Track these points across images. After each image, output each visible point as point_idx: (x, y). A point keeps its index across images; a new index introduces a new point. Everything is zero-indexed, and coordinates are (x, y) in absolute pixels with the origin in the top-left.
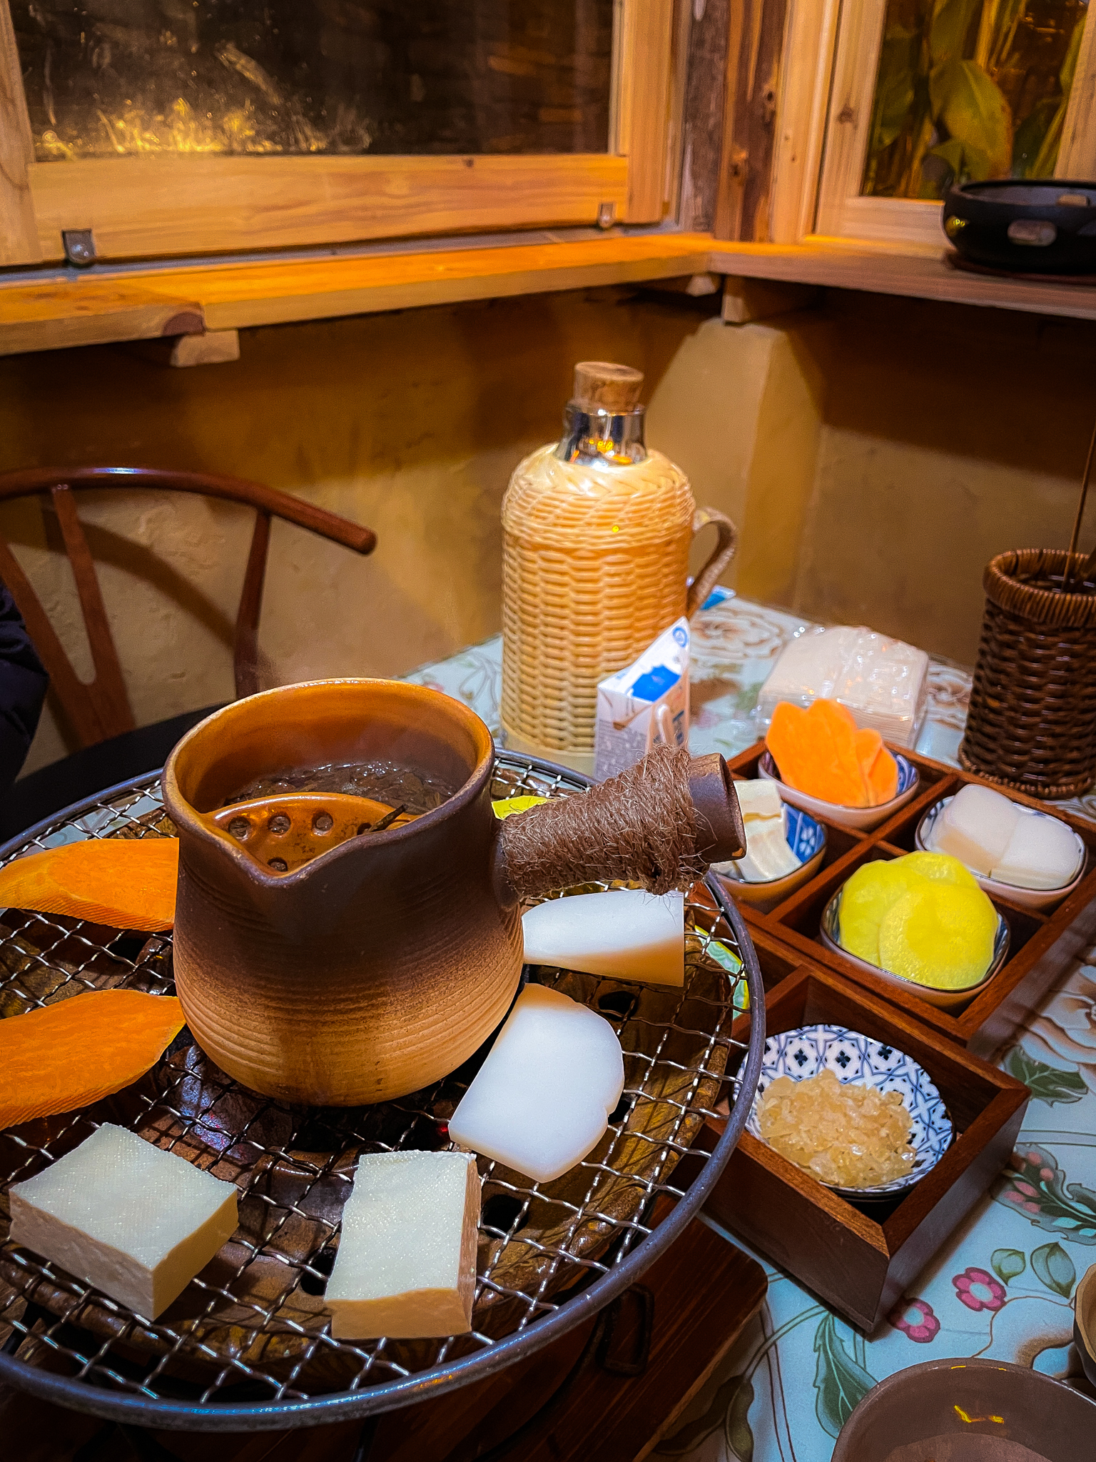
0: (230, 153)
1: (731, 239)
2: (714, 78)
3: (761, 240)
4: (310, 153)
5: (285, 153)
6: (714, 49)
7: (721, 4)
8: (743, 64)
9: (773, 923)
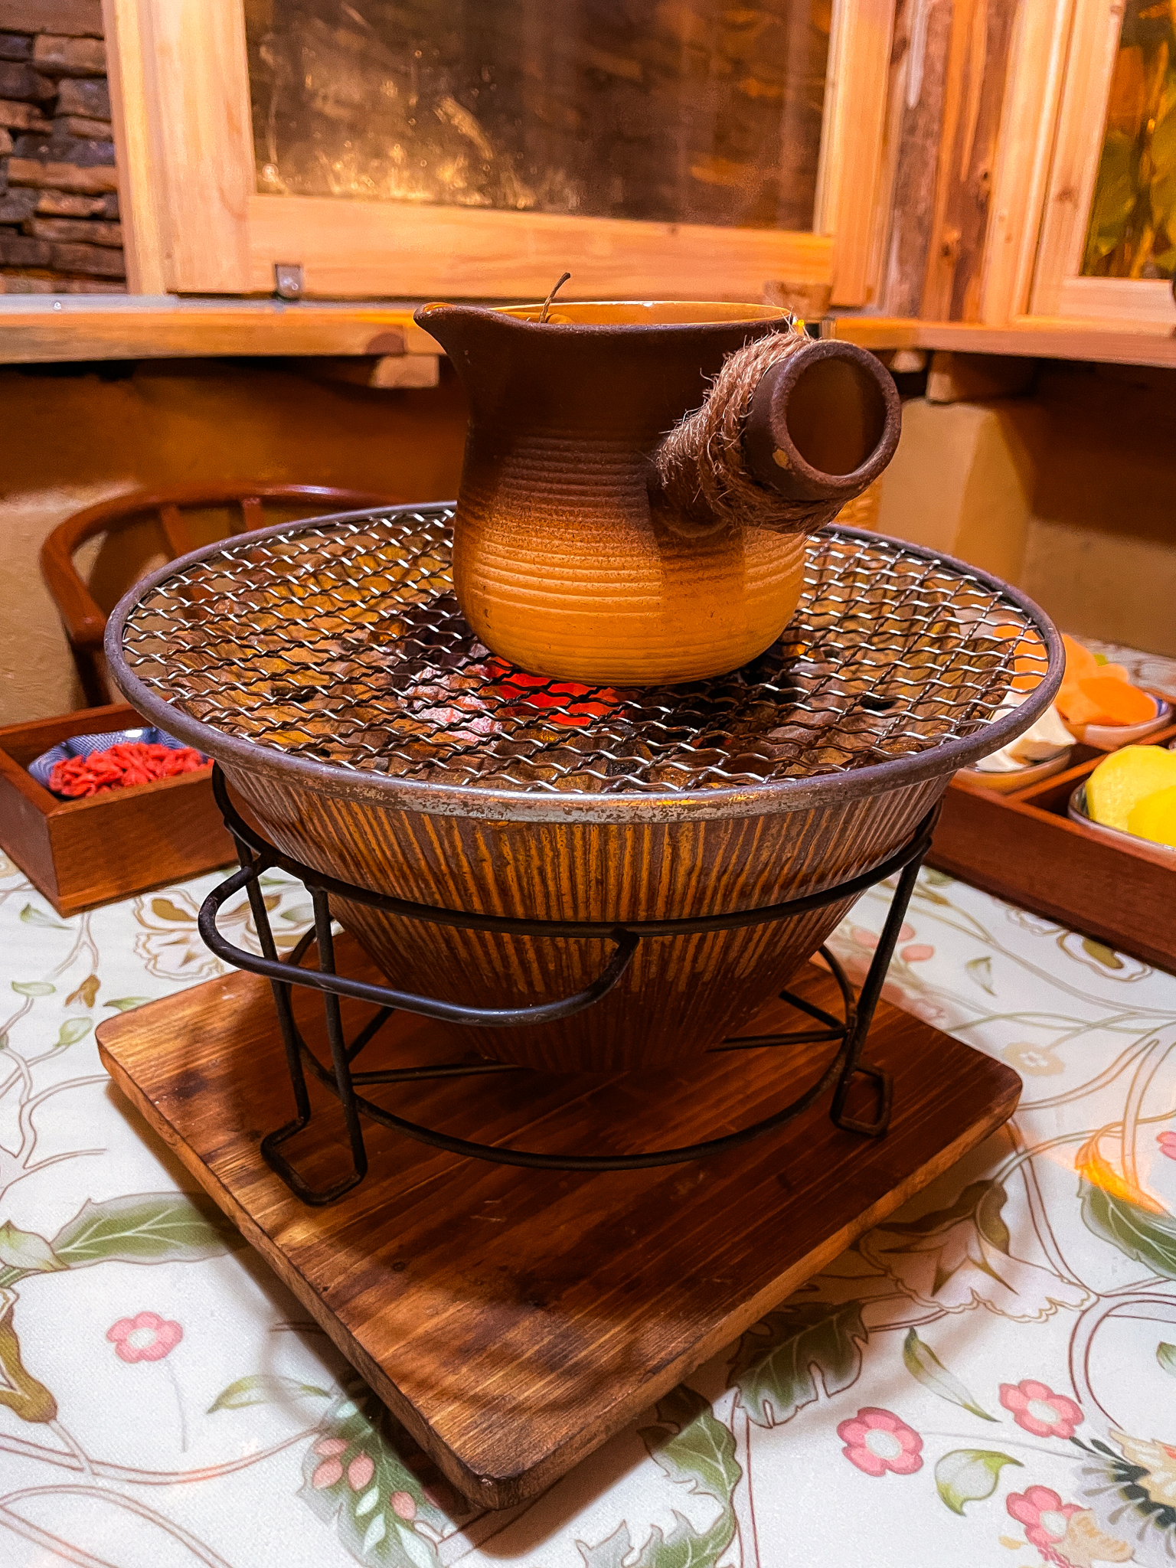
0: (439, 202)
1: (938, 319)
2: (925, 164)
3: (972, 321)
4: (515, 209)
5: (494, 207)
6: (928, 134)
7: (937, 90)
8: (958, 144)
9: (1013, 803)
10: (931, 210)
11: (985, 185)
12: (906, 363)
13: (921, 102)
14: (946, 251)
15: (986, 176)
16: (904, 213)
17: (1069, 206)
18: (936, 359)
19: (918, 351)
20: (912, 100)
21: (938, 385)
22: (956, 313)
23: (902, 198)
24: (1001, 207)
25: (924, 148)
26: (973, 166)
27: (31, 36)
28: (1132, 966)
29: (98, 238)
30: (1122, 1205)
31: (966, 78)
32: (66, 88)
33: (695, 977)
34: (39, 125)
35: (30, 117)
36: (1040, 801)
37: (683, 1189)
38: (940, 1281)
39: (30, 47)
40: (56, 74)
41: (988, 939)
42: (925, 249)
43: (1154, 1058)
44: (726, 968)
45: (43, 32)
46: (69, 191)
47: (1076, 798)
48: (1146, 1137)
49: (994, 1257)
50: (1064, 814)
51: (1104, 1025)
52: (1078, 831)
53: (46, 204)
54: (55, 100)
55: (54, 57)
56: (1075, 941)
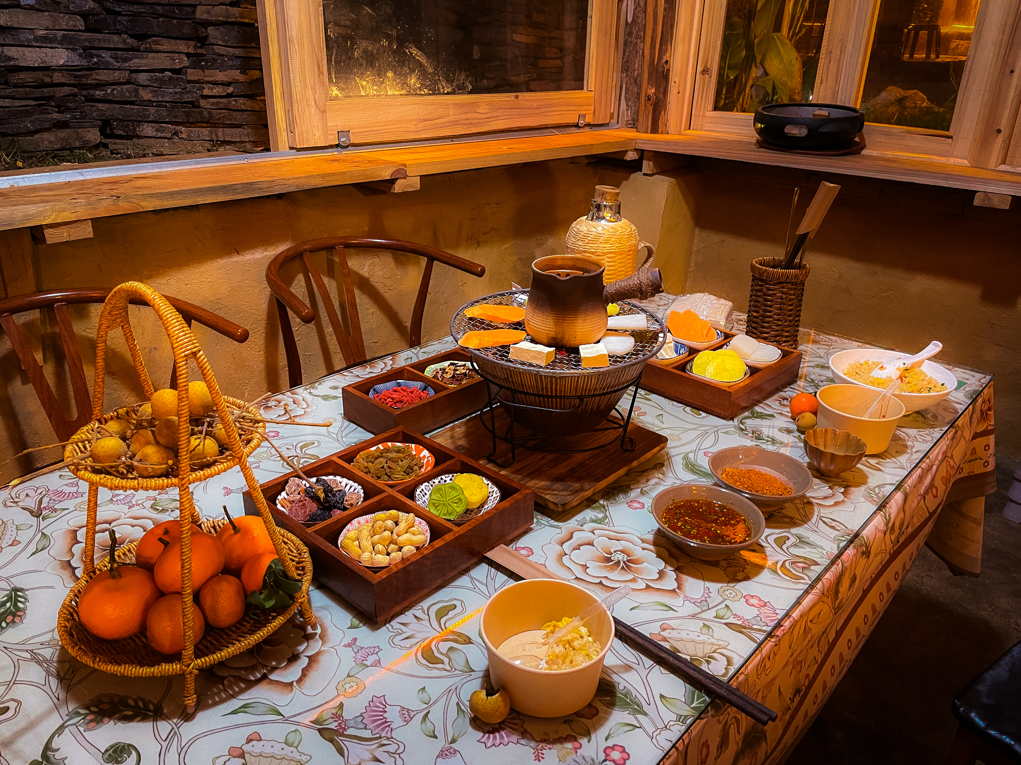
0: (409, 95)
1: (646, 132)
2: (637, 52)
3: (662, 133)
4: (444, 94)
6: (638, 37)
7: (641, 15)
8: (653, 46)
9: (669, 369)
10: (640, 75)
11: (666, 67)
12: (631, 156)
13: (633, 20)
14: (649, 98)
15: (667, 62)
16: (627, 75)
17: (707, 76)
18: (645, 154)
19: (636, 150)
20: (630, 20)
21: (647, 166)
22: (655, 130)
23: (626, 67)
24: (675, 77)
25: (636, 43)
26: (660, 58)
27: (195, 6)
28: (704, 414)
29: (231, 107)
30: (693, 465)
31: (655, 14)
32: (211, 30)
33: (592, 409)
34: (199, 51)
35: (195, 47)
36: (677, 368)
37: (588, 462)
38: (648, 481)
39: (194, 12)
40: (206, 24)
41: (662, 409)
42: (639, 94)
43: (706, 436)
44: (599, 406)
45: (200, 4)
46: (215, 83)
47: (688, 367)
48: (701, 453)
49: (660, 476)
50: (685, 372)
51: (693, 429)
52: (687, 376)
53: (206, 92)
54: (207, 37)
55: (205, 16)
56: (688, 409)
